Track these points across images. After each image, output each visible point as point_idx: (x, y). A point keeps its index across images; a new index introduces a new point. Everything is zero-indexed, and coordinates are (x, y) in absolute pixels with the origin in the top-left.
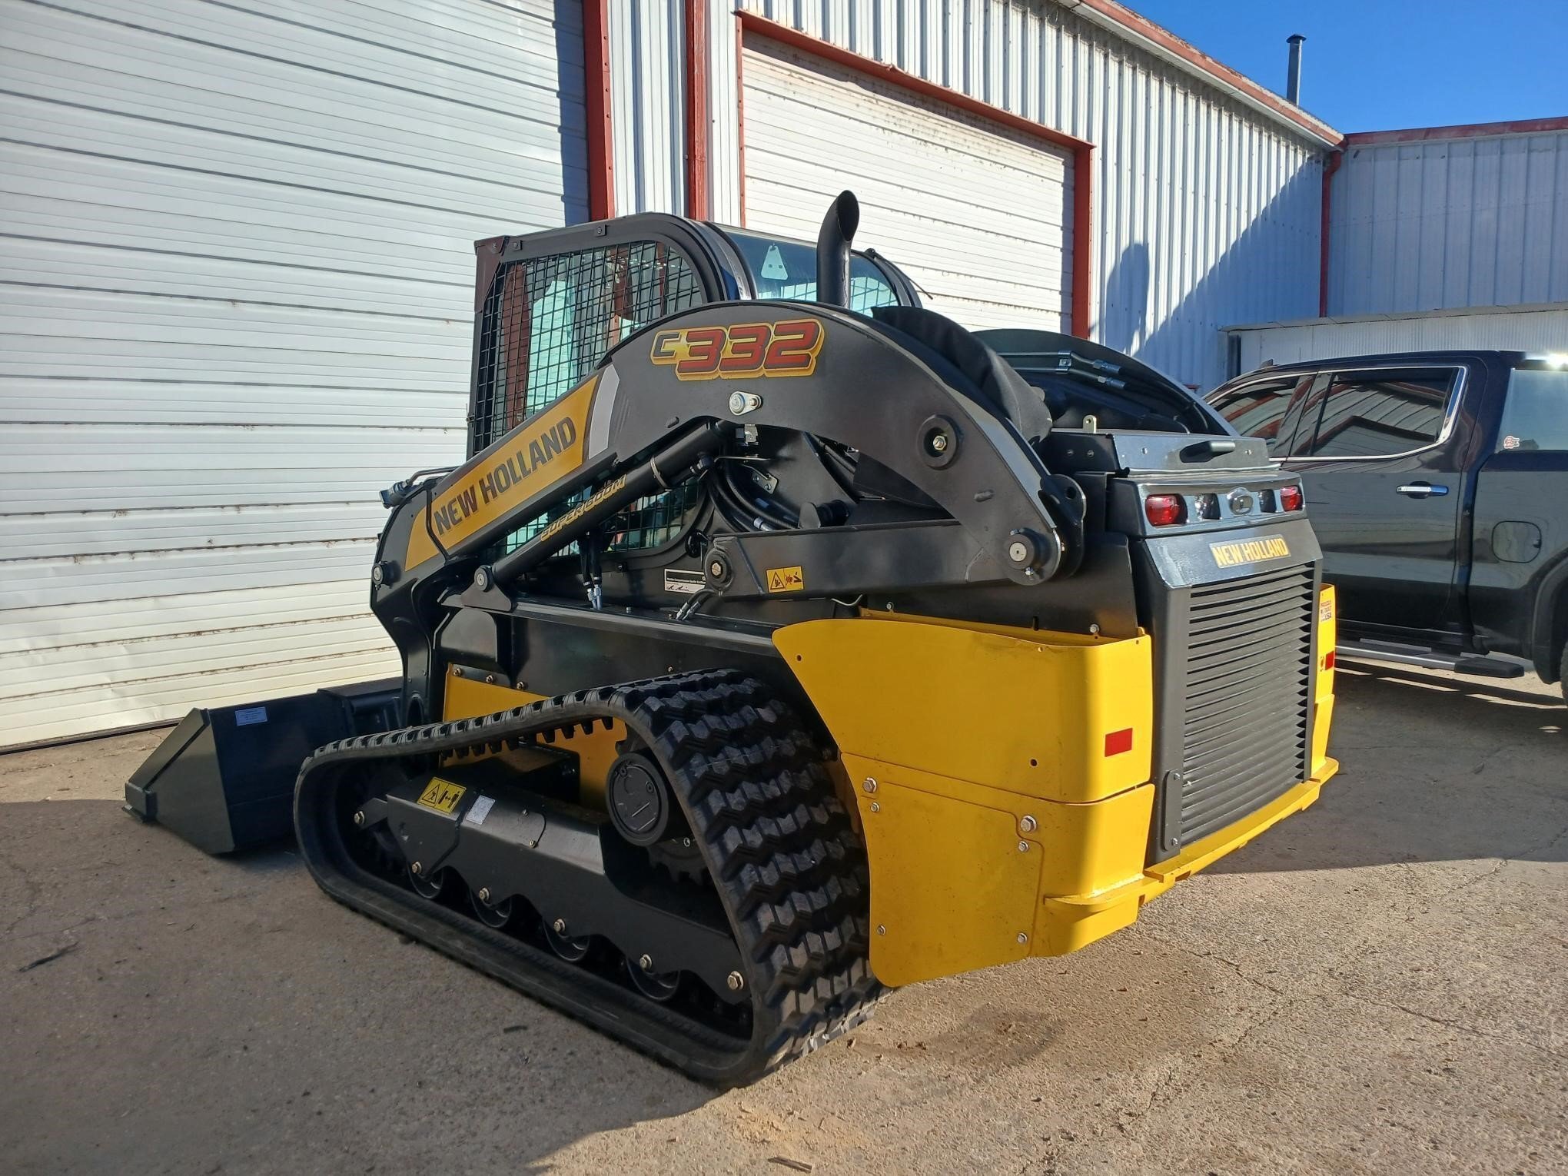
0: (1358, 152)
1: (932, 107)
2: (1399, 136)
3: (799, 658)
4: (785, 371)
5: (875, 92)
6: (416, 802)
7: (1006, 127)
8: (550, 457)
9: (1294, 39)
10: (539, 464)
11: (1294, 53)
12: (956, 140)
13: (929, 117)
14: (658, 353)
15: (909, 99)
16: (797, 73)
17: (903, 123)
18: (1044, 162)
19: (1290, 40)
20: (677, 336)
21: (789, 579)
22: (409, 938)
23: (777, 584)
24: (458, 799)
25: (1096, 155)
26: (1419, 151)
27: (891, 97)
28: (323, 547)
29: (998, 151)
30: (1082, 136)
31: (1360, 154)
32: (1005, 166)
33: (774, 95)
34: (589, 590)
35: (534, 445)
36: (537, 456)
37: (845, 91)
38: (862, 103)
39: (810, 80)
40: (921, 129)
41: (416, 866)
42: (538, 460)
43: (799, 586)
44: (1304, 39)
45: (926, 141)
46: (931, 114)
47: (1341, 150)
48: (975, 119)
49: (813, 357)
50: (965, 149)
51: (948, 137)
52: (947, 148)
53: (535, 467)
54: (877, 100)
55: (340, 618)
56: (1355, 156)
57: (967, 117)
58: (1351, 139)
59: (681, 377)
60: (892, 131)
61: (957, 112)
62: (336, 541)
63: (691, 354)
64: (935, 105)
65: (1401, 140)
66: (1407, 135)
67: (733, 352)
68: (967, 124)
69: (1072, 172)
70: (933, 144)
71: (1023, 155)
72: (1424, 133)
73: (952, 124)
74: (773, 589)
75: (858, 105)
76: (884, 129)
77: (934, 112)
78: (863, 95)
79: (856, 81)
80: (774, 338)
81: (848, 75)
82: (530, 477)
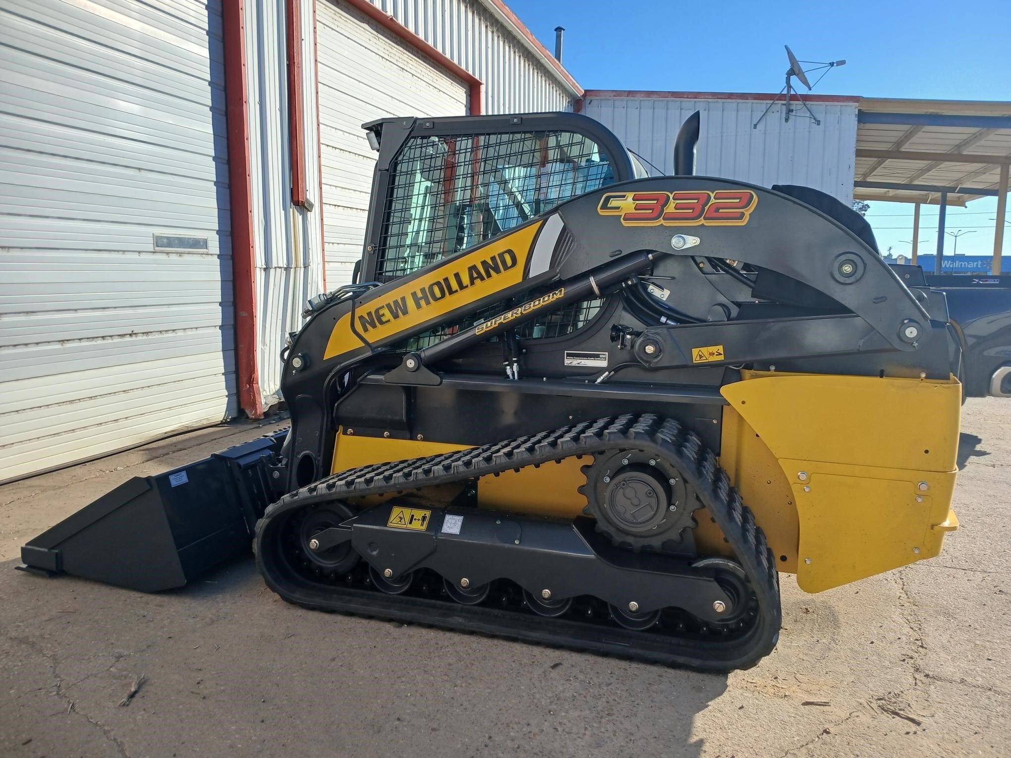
0: (591, 101)
1: (405, 47)
2: (614, 94)
3: (743, 403)
4: (722, 222)
5: (377, 32)
6: (386, 526)
7: (440, 65)
8: (489, 275)
9: (559, 29)
10: (477, 282)
11: (558, 37)
12: (417, 70)
13: (404, 53)
14: (605, 206)
15: (394, 39)
16: (339, 13)
17: (392, 55)
18: (457, 91)
19: (556, 30)
20: (624, 196)
21: (712, 354)
22: (400, 622)
23: (701, 357)
24: (427, 519)
25: (483, 88)
26: (624, 103)
27: (385, 37)
28: (58, 346)
29: (437, 80)
30: (477, 77)
31: (592, 103)
32: (440, 91)
33: (327, 26)
34: (508, 367)
35: (473, 268)
36: (475, 275)
37: (363, 29)
38: (372, 39)
39: (345, 19)
40: (401, 60)
41: (388, 572)
42: (476, 278)
43: (722, 358)
44: (564, 30)
45: (403, 69)
46: (405, 51)
47: (582, 98)
48: (426, 58)
49: (747, 214)
50: (422, 77)
51: (414, 68)
52: (413, 75)
53: (472, 283)
54: (379, 38)
55: (72, 402)
56: (590, 104)
57: (422, 55)
58: (588, 93)
59: (626, 224)
60: (387, 60)
61: (417, 52)
62: (68, 340)
63: (636, 209)
64: (407, 46)
65: (614, 96)
66: (618, 93)
67: (676, 208)
68: (421, 60)
69: (469, 98)
70: (407, 71)
71: (446, 84)
72: (627, 93)
73: (415, 60)
74: (696, 360)
75: (370, 40)
76: (383, 57)
77: (406, 50)
78: (371, 33)
79: (368, 24)
80: (713, 201)
81: (363, 18)
82: (465, 291)
